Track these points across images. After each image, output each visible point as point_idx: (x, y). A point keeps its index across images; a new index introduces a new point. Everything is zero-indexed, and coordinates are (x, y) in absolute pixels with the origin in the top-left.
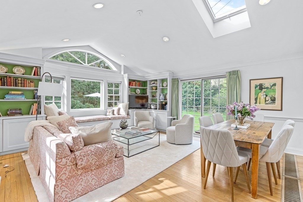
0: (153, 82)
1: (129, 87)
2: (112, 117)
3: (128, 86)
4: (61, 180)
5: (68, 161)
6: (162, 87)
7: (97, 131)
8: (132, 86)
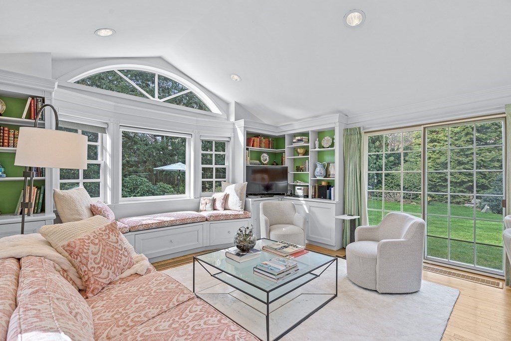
0: (299, 138)
1: (247, 149)
2: (210, 216)
3: (246, 147)
6: (319, 148)
8: (253, 146)
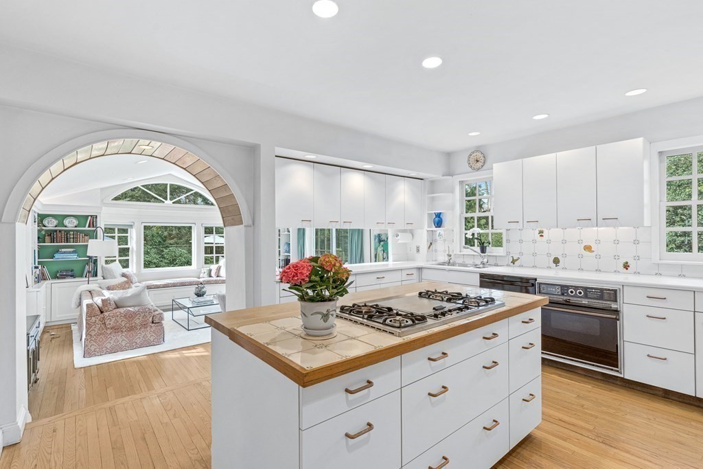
2: (206, 281)
4: (91, 335)
5: (97, 320)
7: (129, 295)
